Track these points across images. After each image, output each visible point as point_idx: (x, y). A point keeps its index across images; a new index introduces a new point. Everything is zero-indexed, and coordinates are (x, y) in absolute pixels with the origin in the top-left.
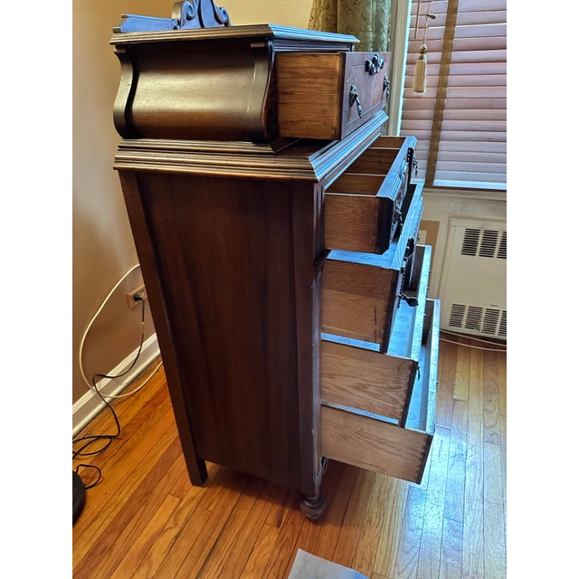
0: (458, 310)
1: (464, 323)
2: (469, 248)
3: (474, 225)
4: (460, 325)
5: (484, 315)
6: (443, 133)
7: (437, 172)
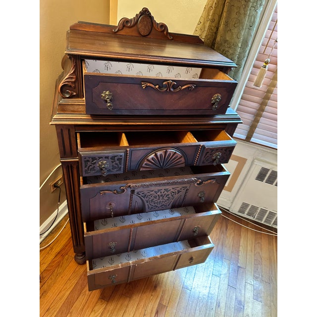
0: (245, 206)
1: (246, 212)
2: (261, 177)
3: (267, 166)
4: (244, 213)
5: (259, 211)
6: (264, 113)
7: (254, 134)
